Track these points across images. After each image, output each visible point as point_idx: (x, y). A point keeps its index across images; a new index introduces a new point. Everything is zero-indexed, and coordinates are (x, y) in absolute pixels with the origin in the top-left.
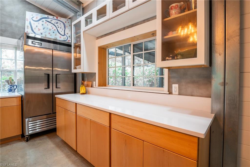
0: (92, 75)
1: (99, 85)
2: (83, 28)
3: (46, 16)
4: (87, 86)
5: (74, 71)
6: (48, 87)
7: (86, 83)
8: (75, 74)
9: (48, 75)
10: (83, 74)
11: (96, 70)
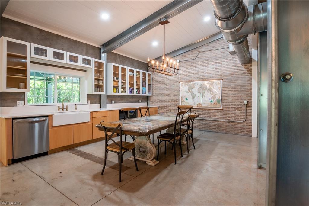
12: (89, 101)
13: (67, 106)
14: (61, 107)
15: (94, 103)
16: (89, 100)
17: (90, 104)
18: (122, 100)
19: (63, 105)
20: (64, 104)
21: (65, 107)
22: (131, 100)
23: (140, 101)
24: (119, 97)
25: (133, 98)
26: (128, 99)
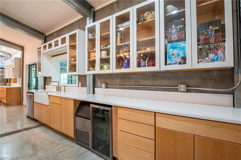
0: (11, 79)
2: (6, 65)
4: (11, 83)
5: (4, 78)
8: (8, 79)
12: (81, 83)
17: (81, 87)
18: (124, 83)
22: (148, 83)
23: (182, 87)
24: (119, 77)
25: (157, 80)
26: (139, 80)
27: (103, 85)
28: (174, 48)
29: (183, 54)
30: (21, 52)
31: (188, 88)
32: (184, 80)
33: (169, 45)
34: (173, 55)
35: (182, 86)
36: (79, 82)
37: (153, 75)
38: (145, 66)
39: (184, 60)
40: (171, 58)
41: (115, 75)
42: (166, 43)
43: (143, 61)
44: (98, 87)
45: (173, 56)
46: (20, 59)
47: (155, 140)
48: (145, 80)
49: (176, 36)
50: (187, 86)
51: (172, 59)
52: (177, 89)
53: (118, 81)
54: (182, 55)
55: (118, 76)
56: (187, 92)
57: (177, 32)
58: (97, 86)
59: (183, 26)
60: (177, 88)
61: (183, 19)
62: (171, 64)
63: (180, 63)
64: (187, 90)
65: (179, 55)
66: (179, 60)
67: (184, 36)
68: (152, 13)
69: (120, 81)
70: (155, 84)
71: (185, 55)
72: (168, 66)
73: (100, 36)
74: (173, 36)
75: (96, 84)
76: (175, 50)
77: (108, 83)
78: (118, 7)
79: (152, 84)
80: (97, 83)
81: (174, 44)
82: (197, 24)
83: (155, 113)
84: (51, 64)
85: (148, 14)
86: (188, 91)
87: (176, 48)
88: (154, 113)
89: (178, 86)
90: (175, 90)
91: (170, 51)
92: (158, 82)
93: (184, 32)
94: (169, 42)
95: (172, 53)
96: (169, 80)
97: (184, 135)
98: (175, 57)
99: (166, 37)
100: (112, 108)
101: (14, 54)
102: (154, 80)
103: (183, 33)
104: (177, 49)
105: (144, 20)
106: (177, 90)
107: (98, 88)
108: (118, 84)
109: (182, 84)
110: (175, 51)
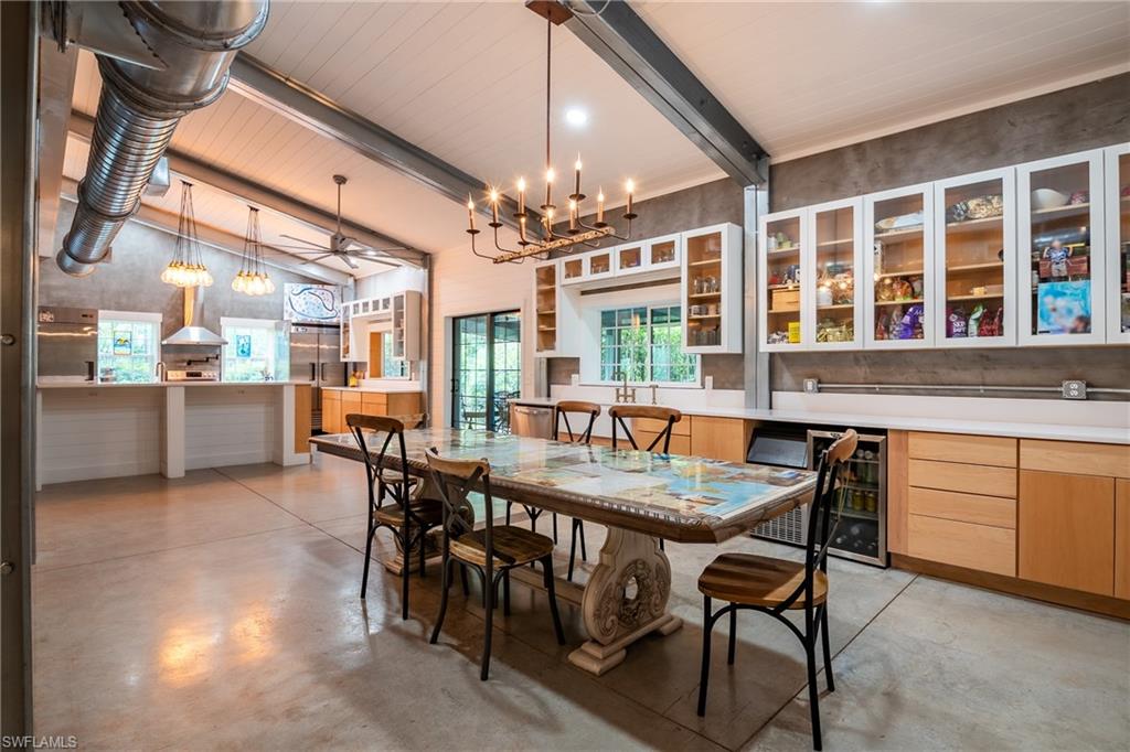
0: (363, 364)
1: (371, 376)
2: (351, 315)
3: (309, 286)
4: (359, 378)
5: (342, 360)
6: (313, 379)
7: (358, 374)
8: (346, 363)
9: (313, 365)
10: (355, 364)
11: (367, 358)
12: (711, 378)
13: (634, 390)
14: (622, 392)
15: (727, 385)
16: (709, 375)
17: (714, 388)
18: (882, 379)
19: (625, 387)
20: (629, 383)
21: (629, 392)
22: (967, 376)
23: (1075, 387)
24: (863, 362)
25: (995, 369)
26: (936, 370)
27: (810, 384)
28: (1057, 294)
29: (1083, 309)
30: (423, 272)
31: (1089, 390)
32: (1079, 371)
33: (1043, 287)
34: (1054, 310)
35: (1074, 385)
36: (704, 373)
37: (982, 356)
38: (965, 333)
39: (1085, 324)
40: (1049, 317)
41: (851, 356)
42: (1036, 281)
43: (958, 320)
44: (785, 388)
45: (1054, 315)
46: (421, 296)
47: (1017, 499)
48: (955, 369)
49: (1063, 267)
50: (1088, 385)
51: (1052, 320)
52: (1057, 392)
53: (862, 372)
54: (1078, 311)
55: (861, 358)
56: (1087, 399)
57: (1067, 257)
58: (778, 386)
59: (1082, 245)
60: (1059, 389)
61: (1084, 229)
62: (1048, 332)
63: (1074, 331)
64: (1087, 393)
65: (1070, 311)
66: (1070, 322)
67: (1085, 266)
68: (992, 204)
69: (868, 370)
70: (988, 380)
71: (1087, 312)
72: (1039, 336)
73: (818, 248)
74: (1054, 266)
75: (778, 381)
76: (1059, 299)
77: (823, 379)
78: (859, 161)
79: (980, 380)
80: (781, 378)
81: (1058, 286)
82: (1122, 241)
83: (1018, 439)
84: (580, 317)
85: (979, 205)
86: (1090, 397)
87: (1065, 294)
88: (1015, 440)
89: (1061, 386)
90: (1054, 395)
91: (1046, 302)
92: (999, 375)
93: (1085, 258)
94: (1044, 280)
95: (1050, 307)
96: (1034, 368)
97: (1092, 479)
98: (1061, 316)
99: (1035, 266)
100: (886, 435)
101: (375, 275)
102: (986, 369)
103: (1083, 262)
104: (1066, 298)
105: (967, 219)
106: (1057, 396)
107: (782, 390)
108: (862, 381)
109: (1073, 378)
110: (1061, 303)
